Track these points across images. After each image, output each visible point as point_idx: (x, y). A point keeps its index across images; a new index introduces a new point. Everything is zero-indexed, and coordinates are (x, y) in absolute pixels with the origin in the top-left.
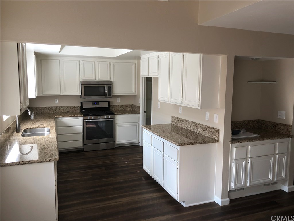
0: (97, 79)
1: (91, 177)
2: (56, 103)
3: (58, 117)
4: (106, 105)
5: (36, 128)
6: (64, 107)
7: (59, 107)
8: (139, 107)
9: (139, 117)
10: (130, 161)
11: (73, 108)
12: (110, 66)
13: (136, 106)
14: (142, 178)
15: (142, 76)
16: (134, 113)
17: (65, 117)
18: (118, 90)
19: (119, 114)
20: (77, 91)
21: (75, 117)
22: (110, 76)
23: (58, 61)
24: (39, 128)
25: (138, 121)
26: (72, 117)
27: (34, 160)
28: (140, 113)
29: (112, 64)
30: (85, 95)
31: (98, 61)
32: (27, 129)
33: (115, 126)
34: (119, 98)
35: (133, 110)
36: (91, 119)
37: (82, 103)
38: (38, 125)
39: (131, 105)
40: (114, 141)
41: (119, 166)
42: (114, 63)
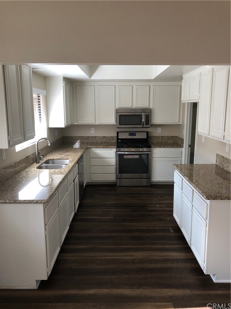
0: (134, 106)
1: (112, 218)
2: (92, 133)
3: (91, 148)
4: (143, 136)
5: (59, 159)
6: (100, 137)
7: (95, 137)
8: (183, 140)
9: (182, 152)
10: (163, 204)
11: (110, 138)
12: (150, 90)
13: (180, 138)
14: (171, 228)
15: (183, 101)
16: (175, 146)
17: (98, 148)
18: (157, 119)
19: (157, 147)
20: (112, 120)
21: (108, 148)
22: (149, 103)
23: (93, 87)
24: (62, 159)
25: (180, 157)
26: (105, 148)
27: (21, 200)
28: (183, 147)
29: (152, 87)
30: (120, 124)
31: (136, 85)
32: (50, 160)
33: (152, 160)
34: (160, 128)
35: (176, 142)
36: (125, 151)
37: (118, 133)
38: (64, 156)
39: (174, 137)
40: (149, 178)
41: (148, 209)
42: (154, 86)
